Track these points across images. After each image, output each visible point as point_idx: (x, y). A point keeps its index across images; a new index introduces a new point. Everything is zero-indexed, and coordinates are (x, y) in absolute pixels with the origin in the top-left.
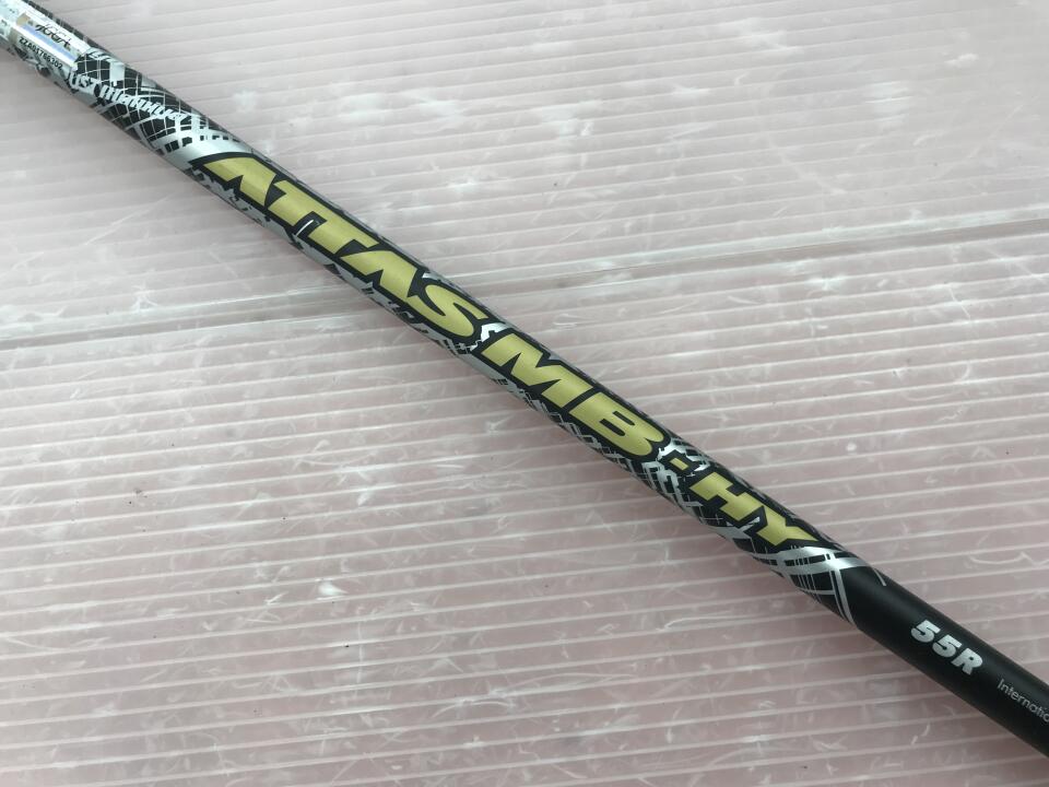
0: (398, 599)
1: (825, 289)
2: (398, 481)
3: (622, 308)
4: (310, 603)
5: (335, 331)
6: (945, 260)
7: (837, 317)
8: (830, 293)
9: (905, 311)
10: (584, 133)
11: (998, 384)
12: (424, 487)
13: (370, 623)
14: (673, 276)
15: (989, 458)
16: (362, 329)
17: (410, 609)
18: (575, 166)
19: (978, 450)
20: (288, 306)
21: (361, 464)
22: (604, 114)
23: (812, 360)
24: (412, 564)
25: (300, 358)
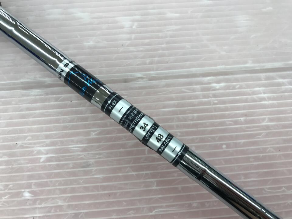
0: (53, 199)
1: (217, 88)
2: (57, 153)
3: (144, 91)
4: (19, 199)
5: (37, 95)
6: (260, 79)
7: (221, 98)
8: (218, 89)
9: (245, 97)
10: (134, 27)
11: (277, 125)
12: (65, 156)
13: (41, 208)
14: (163, 81)
15: (272, 152)
16: (47, 95)
17: (57, 203)
18: (130, 39)
19: (269, 149)
20: (21, 85)
21: (43, 146)
22: (141, 21)
23: (211, 114)
24: (59, 185)
25: (23, 105)
